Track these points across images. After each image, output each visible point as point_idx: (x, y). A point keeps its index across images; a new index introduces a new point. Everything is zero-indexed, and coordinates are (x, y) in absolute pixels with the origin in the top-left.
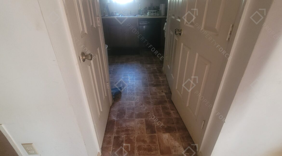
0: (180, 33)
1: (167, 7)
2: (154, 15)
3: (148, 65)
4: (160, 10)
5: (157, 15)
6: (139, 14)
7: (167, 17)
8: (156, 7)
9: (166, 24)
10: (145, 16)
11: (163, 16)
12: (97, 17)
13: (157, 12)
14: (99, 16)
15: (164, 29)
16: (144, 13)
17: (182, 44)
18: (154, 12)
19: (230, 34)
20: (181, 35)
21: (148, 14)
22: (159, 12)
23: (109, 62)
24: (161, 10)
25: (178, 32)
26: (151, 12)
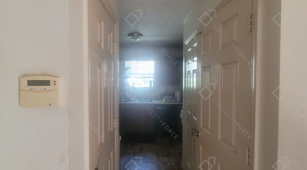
0: (197, 134)
1: (182, 94)
2: (170, 101)
3: (165, 158)
4: (175, 96)
5: (173, 101)
6: (155, 99)
7: (183, 103)
8: (172, 93)
9: (182, 111)
10: (160, 102)
11: (179, 102)
12: (115, 119)
13: (172, 98)
14: (118, 118)
15: (181, 116)
16: (160, 98)
17: (201, 147)
18: (170, 99)
19: (248, 158)
20: (199, 137)
21: (164, 100)
22: (175, 99)
23: (120, 154)
24: (177, 97)
25: (195, 132)
26: (167, 99)
